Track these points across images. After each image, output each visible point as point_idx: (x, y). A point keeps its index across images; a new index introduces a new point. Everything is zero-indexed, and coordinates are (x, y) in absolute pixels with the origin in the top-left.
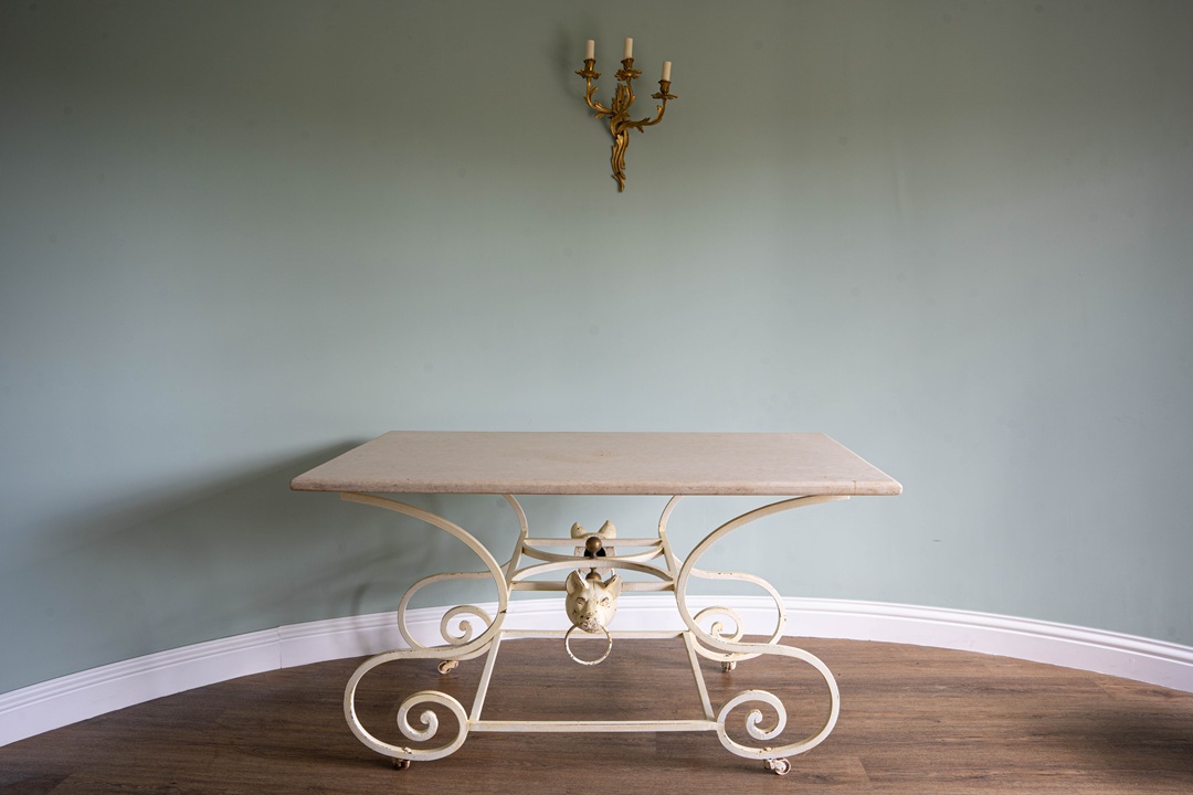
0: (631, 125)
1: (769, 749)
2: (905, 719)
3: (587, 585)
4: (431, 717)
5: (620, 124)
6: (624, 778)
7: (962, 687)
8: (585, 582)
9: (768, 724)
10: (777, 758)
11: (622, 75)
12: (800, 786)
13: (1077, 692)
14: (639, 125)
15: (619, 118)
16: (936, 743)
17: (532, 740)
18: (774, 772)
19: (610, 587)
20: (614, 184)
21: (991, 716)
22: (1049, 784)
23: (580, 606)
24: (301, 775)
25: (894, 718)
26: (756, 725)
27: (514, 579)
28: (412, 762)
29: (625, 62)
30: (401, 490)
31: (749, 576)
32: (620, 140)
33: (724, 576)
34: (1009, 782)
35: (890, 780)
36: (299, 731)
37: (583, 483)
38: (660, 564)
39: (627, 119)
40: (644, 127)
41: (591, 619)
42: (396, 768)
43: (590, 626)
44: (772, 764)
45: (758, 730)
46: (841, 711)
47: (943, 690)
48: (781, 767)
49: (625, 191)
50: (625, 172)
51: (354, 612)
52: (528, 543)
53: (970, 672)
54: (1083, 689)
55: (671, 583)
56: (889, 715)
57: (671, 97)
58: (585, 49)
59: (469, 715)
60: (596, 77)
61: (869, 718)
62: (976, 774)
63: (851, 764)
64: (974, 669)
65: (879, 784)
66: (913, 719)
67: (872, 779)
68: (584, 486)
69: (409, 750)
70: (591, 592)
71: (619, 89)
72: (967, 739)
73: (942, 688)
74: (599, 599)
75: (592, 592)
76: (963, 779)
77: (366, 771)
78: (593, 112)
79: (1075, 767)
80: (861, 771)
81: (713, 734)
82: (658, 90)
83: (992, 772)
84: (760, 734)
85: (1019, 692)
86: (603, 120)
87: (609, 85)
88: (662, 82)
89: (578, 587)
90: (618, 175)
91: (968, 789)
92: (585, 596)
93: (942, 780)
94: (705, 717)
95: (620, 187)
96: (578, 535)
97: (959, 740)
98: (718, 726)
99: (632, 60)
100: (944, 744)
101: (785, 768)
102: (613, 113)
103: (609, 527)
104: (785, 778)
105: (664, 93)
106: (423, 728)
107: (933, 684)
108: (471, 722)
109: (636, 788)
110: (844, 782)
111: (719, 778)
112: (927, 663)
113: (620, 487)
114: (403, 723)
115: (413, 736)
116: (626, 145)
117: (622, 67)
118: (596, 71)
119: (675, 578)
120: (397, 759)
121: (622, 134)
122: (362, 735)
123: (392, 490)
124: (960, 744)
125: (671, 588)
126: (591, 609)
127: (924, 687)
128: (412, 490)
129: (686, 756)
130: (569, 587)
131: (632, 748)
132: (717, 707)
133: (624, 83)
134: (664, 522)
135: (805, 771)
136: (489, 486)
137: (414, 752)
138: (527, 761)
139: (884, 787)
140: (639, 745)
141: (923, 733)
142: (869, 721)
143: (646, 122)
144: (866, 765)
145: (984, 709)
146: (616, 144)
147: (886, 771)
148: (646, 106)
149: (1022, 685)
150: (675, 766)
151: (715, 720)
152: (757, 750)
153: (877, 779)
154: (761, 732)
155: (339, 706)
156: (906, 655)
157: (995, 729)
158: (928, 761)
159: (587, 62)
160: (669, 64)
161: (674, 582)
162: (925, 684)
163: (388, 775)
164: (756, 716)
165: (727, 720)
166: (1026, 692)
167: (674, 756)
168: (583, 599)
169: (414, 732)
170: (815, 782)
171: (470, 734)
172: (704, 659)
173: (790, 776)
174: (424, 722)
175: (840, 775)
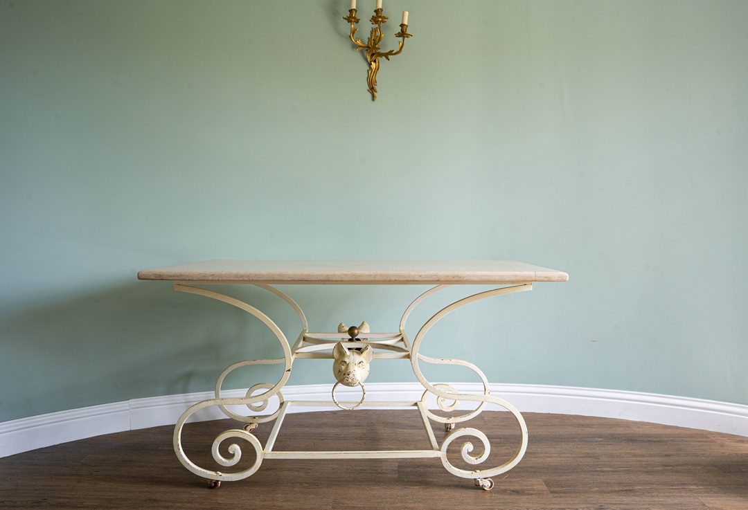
0: (381, 55)
1: (478, 471)
2: (575, 457)
3: (348, 353)
4: (236, 449)
5: (373, 55)
6: (375, 493)
7: (614, 438)
8: (347, 351)
9: (477, 452)
10: (484, 478)
11: (375, 20)
12: (501, 496)
13: (694, 441)
14: (386, 55)
15: (372, 51)
16: (597, 471)
17: (309, 471)
18: (482, 488)
19: (365, 353)
20: (369, 95)
21: (634, 455)
22: (677, 494)
23: (343, 367)
24: (141, 492)
25: (567, 457)
26: (469, 453)
27: (297, 351)
28: (222, 482)
29: (376, 11)
30: (217, 278)
31: (463, 362)
32: (374, 65)
33: (446, 362)
34: (649, 493)
35: (565, 493)
36: (141, 467)
37: (345, 273)
38: (401, 345)
39: (379, 51)
40: (390, 57)
41: (351, 375)
42: (210, 487)
43: (350, 380)
44: (480, 482)
45: (470, 457)
47: (601, 441)
48: (487, 484)
49: (377, 100)
50: (377, 88)
51: (185, 391)
52: (307, 335)
53: (619, 431)
54: (699, 440)
55: (407, 353)
56: (564, 455)
57: (408, 36)
58: (350, 2)
59: (263, 448)
60: (357, 21)
61: (549, 457)
62: (625, 488)
63: (537, 483)
64: (623, 429)
65: (557, 495)
66: (583, 457)
67: (552, 492)
68: (345, 275)
69: (220, 474)
70: (352, 358)
71: (373, 31)
72: (619, 469)
73: (600, 439)
74: (357, 362)
75: (352, 356)
76: (616, 492)
77: (189, 490)
78: (355, 46)
79: (695, 484)
80: (545, 488)
81: (439, 459)
82: (399, 30)
83: (637, 488)
84: (472, 460)
85: (655, 441)
86: (362, 52)
87: (366, 28)
88: (402, 25)
89: (342, 353)
90: (372, 90)
91: (620, 497)
92: (347, 360)
93: (602, 492)
94: (432, 448)
95: (373, 98)
96: (343, 331)
97: (613, 469)
98: (441, 454)
99: (382, 10)
100: (603, 472)
101: (490, 485)
102: (368, 47)
103: (364, 326)
104: (490, 492)
105: (403, 34)
106: (230, 456)
107: (594, 437)
108: (265, 452)
109: (383, 498)
110: (532, 494)
111: (442, 492)
112: (589, 426)
113: (370, 275)
114: (216, 453)
115: (223, 462)
116: (377, 69)
117: (375, 14)
118: (358, 17)
119: (410, 350)
120: (211, 480)
121: (375, 61)
122: (186, 462)
123: (210, 278)
124: (614, 471)
125: (408, 357)
126: (351, 369)
127: (586, 440)
129: (420, 479)
130: (336, 354)
131: (381, 475)
132: (440, 443)
133: (377, 26)
134: (403, 323)
135: (504, 487)
137: (223, 475)
138: (306, 483)
139: (561, 497)
140: (386, 473)
141: (588, 465)
142: (549, 459)
143: (391, 53)
144: (547, 484)
145: (629, 451)
146: (370, 68)
147: (562, 487)
148: (390, 42)
149: (656, 437)
150: (412, 485)
151: (440, 450)
152: (470, 472)
153: (555, 492)
154: (473, 458)
156: (574, 421)
157: (638, 463)
158: (592, 482)
159: (351, 11)
160: (407, 14)
161: (410, 353)
162: (588, 438)
163: (205, 492)
164: (469, 447)
165: (448, 451)
166: (658, 441)
167: (411, 480)
168: (345, 362)
169: (223, 460)
170: (511, 494)
171: (264, 460)
172: (434, 421)
173: (494, 491)
174: (231, 452)
175: (529, 490)
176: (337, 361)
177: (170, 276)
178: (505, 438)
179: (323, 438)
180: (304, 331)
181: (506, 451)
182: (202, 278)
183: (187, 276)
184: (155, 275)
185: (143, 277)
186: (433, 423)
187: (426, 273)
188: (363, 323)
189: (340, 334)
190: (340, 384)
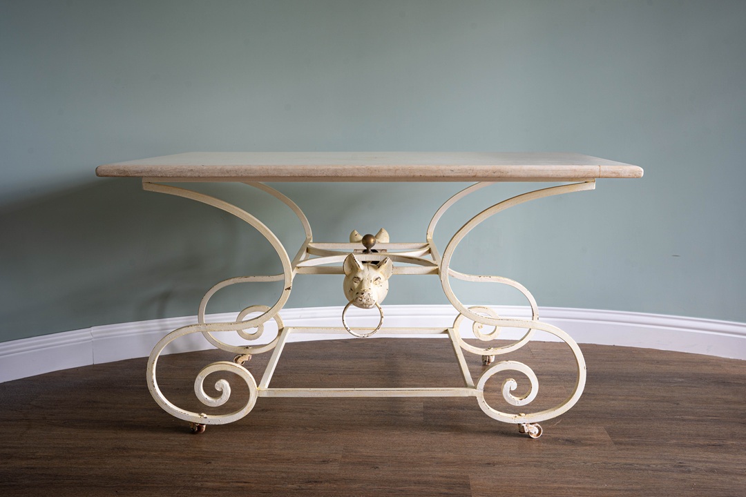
1: (523, 414)
2: (646, 401)
3: (362, 267)
4: (224, 386)
6: (394, 439)
7: (700, 379)
8: (360, 264)
9: (523, 390)
10: (531, 423)
12: (551, 446)
16: (676, 419)
17: (315, 413)
18: (528, 436)
19: (383, 267)
21: (727, 402)
23: (356, 285)
24: (107, 439)
25: (637, 400)
26: (512, 392)
27: (299, 265)
28: (207, 426)
30: (197, 175)
31: (507, 280)
33: (484, 279)
35: (633, 444)
36: (106, 408)
38: (428, 258)
41: (365, 295)
42: (193, 432)
43: (364, 301)
44: (525, 428)
45: (513, 397)
47: (682, 382)
48: (534, 431)
51: (161, 315)
52: (312, 245)
53: (707, 370)
55: (436, 268)
56: (633, 398)
59: (258, 385)
61: (613, 400)
62: (713, 443)
63: (597, 432)
64: (711, 368)
65: (623, 447)
66: (658, 401)
67: (616, 443)
68: (358, 169)
69: (205, 415)
70: (367, 273)
72: (705, 418)
73: (680, 380)
74: (373, 279)
75: (366, 271)
76: (702, 446)
77: (167, 436)
80: (607, 437)
81: (473, 399)
83: (730, 442)
84: (516, 401)
89: (354, 267)
91: (706, 453)
92: (360, 276)
93: (683, 446)
94: (466, 385)
96: (356, 240)
97: (697, 418)
98: (478, 393)
100: (684, 420)
101: (537, 432)
103: (382, 234)
104: (538, 440)
106: (217, 394)
107: (673, 377)
108: (259, 389)
109: (405, 446)
110: (591, 445)
111: (478, 440)
112: (666, 363)
114: (199, 387)
115: (209, 402)
119: (439, 264)
120: (194, 424)
122: (163, 402)
123: (189, 174)
124: (698, 421)
125: (437, 272)
126: (366, 286)
127: (662, 379)
128: (207, 174)
129: (450, 423)
130: (347, 270)
131: (403, 418)
132: (476, 380)
134: (432, 231)
135: (556, 436)
136: (274, 170)
137: (209, 417)
138: (310, 427)
139: (628, 449)
140: (408, 416)
141: (664, 412)
142: (613, 402)
144: (611, 433)
145: (720, 396)
147: (630, 437)
150: (440, 431)
151: (475, 388)
152: (512, 416)
153: (621, 444)
154: (517, 399)
156: (647, 356)
157: (731, 411)
158: (668, 432)
161: (438, 267)
162: (665, 377)
163: (186, 438)
164: (511, 384)
165: (485, 390)
167: (439, 424)
168: (359, 278)
169: (209, 399)
170: (564, 444)
171: (259, 399)
172: (468, 352)
173: (542, 439)
174: (218, 389)
175: (587, 439)
176: (348, 277)
177: (137, 172)
178: (557, 375)
179: (331, 372)
180: (307, 241)
181: (559, 391)
182: (179, 175)
183: (160, 172)
184: (118, 171)
185: (102, 173)
186: (467, 355)
187: (460, 167)
188: (381, 231)
189: (352, 244)
190: (352, 307)
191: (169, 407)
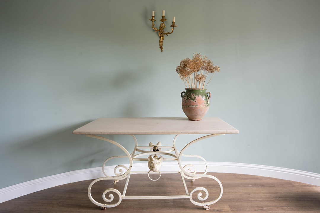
0: (165, 34)
1: (204, 203)
2: (241, 194)
3: (154, 159)
4: (111, 196)
5: (161, 34)
6: (164, 211)
7: (256, 185)
9: (204, 195)
10: (206, 205)
11: (162, 20)
13: (287, 186)
14: (167, 34)
15: (161, 32)
16: (249, 201)
17: (139, 202)
18: (205, 209)
19: (160, 159)
20: (160, 50)
21: (264, 193)
22: (280, 211)
23: (152, 165)
24: (76, 212)
25: (238, 194)
26: (200, 196)
27: (134, 158)
28: (106, 208)
29: (163, 17)
30: (103, 134)
31: (198, 156)
32: (162, 38)
33: (191, 156)
34: (269, 211)
35: (237, 211)
36: (75, 200)
37: (152, 131)
38: (174, 153)
39: (164, 32)
40: (168, 35)
41: (155, 168)
42: (102, 209)
43: (155, 170)
44: (205, 207)
46: (223, 192)
47: (251, 186)
48: (207, 208)
49: (163, 52)
50: (163, 47)
52: (138, 148)
53: (258, 181)
54: (289, 185)
55: (176, 158)
56: (236, 193)
57: (175, 26)
58: (152, 13)
59: (122, 195)
60: (155, 21)
61: (231, 194)
62: (260, 209)
63: (226, 207)
65: (234, 212)
66: (243, 194)
67: (232, 211)
69: (106, 205)
70: (155, 161)
71: (161, 24)
72: (257, 200)
74: (157, 163)
75: (155, 160)
76: (256, 210)
77: (94, 210)
78: (154, 30)
79: (287, 207)
80: (229, 209)
81: (189, 199)
82: (171, 24)
83: (264, 208)
84: (201, 199)
85: (271, 186)
86: (157, 33)
87: (158, 23)
88: (173, 22)
89: (151, 159)
90: (161, 48)
92: (153, 162)
93: (251, 211)
94: (186, 195)
95: (162, 51)
96: (151, 145)
97: (255, 200)
98: (190, 197)
99: (165, 16)
100: (251, 201)
101: (208, 208)
102: (159, 31)
103: (159, 143)
104: (208, 211)
105: (173, 25)
106: (109, 198)
107: (248, 185)
108: (122, 197)
110: (224, 212)
111: (190, 211)
112: (246, 179)
113: (162, 132)
114: (104, 197)
116: (163, 39)
117: (162, 18)
118: (155, 20)
120: (103, 207)
121: (162, 36)
122: (93, 201)
123: (100, 134)
124: (256, 201)
125: (177, 160)
126: (155, 165)
127: (245, 186)
128: (106, 134)
129: (181, 205)
130: (149, 160)
131: (167, 203)
132: (190, 192)
133: (162, 23)
134: (175, 141)
135: (214, 209)
136: (127, 132)
138: (138, 207)
140: (169, 202)
141: (246, 198)
142: (231, 195)
143: (168, 33)
144: (230, 207)
145: (262, 191)
146: (160, 39)
147: (236, 208)
148: (168, 29)
149: (272, 184)
150: (178, 208)
151: (189, 195)
152: (201, 203)
154: (202, 198)
155: (87, 193)
156: (241, 177)
157: (265, 197)
158: (247, 206)
159: (152, 17)
160: (175, 17)
161: (177, 158)
162: (246, 185)
163: (100, 211)
164: (200, 194)
165: (192, 195)
166: (273, 186)
167: (178, 205)
168: (153, 163)
169: (107, 200)
170: (216, 212)
171: (122, 200)
173: (210, 210)
174: (110, 197)
175: (223, 210)
176: (149, 162)
177: (85, 133)
180: (136, 146)
181: (214, 191)
182: (97, 134)
183: (91, 133)
184: (79, 132)
185: (74, 133)
187: (184, 131)
189: (150, 147)
191: (95, 202)
